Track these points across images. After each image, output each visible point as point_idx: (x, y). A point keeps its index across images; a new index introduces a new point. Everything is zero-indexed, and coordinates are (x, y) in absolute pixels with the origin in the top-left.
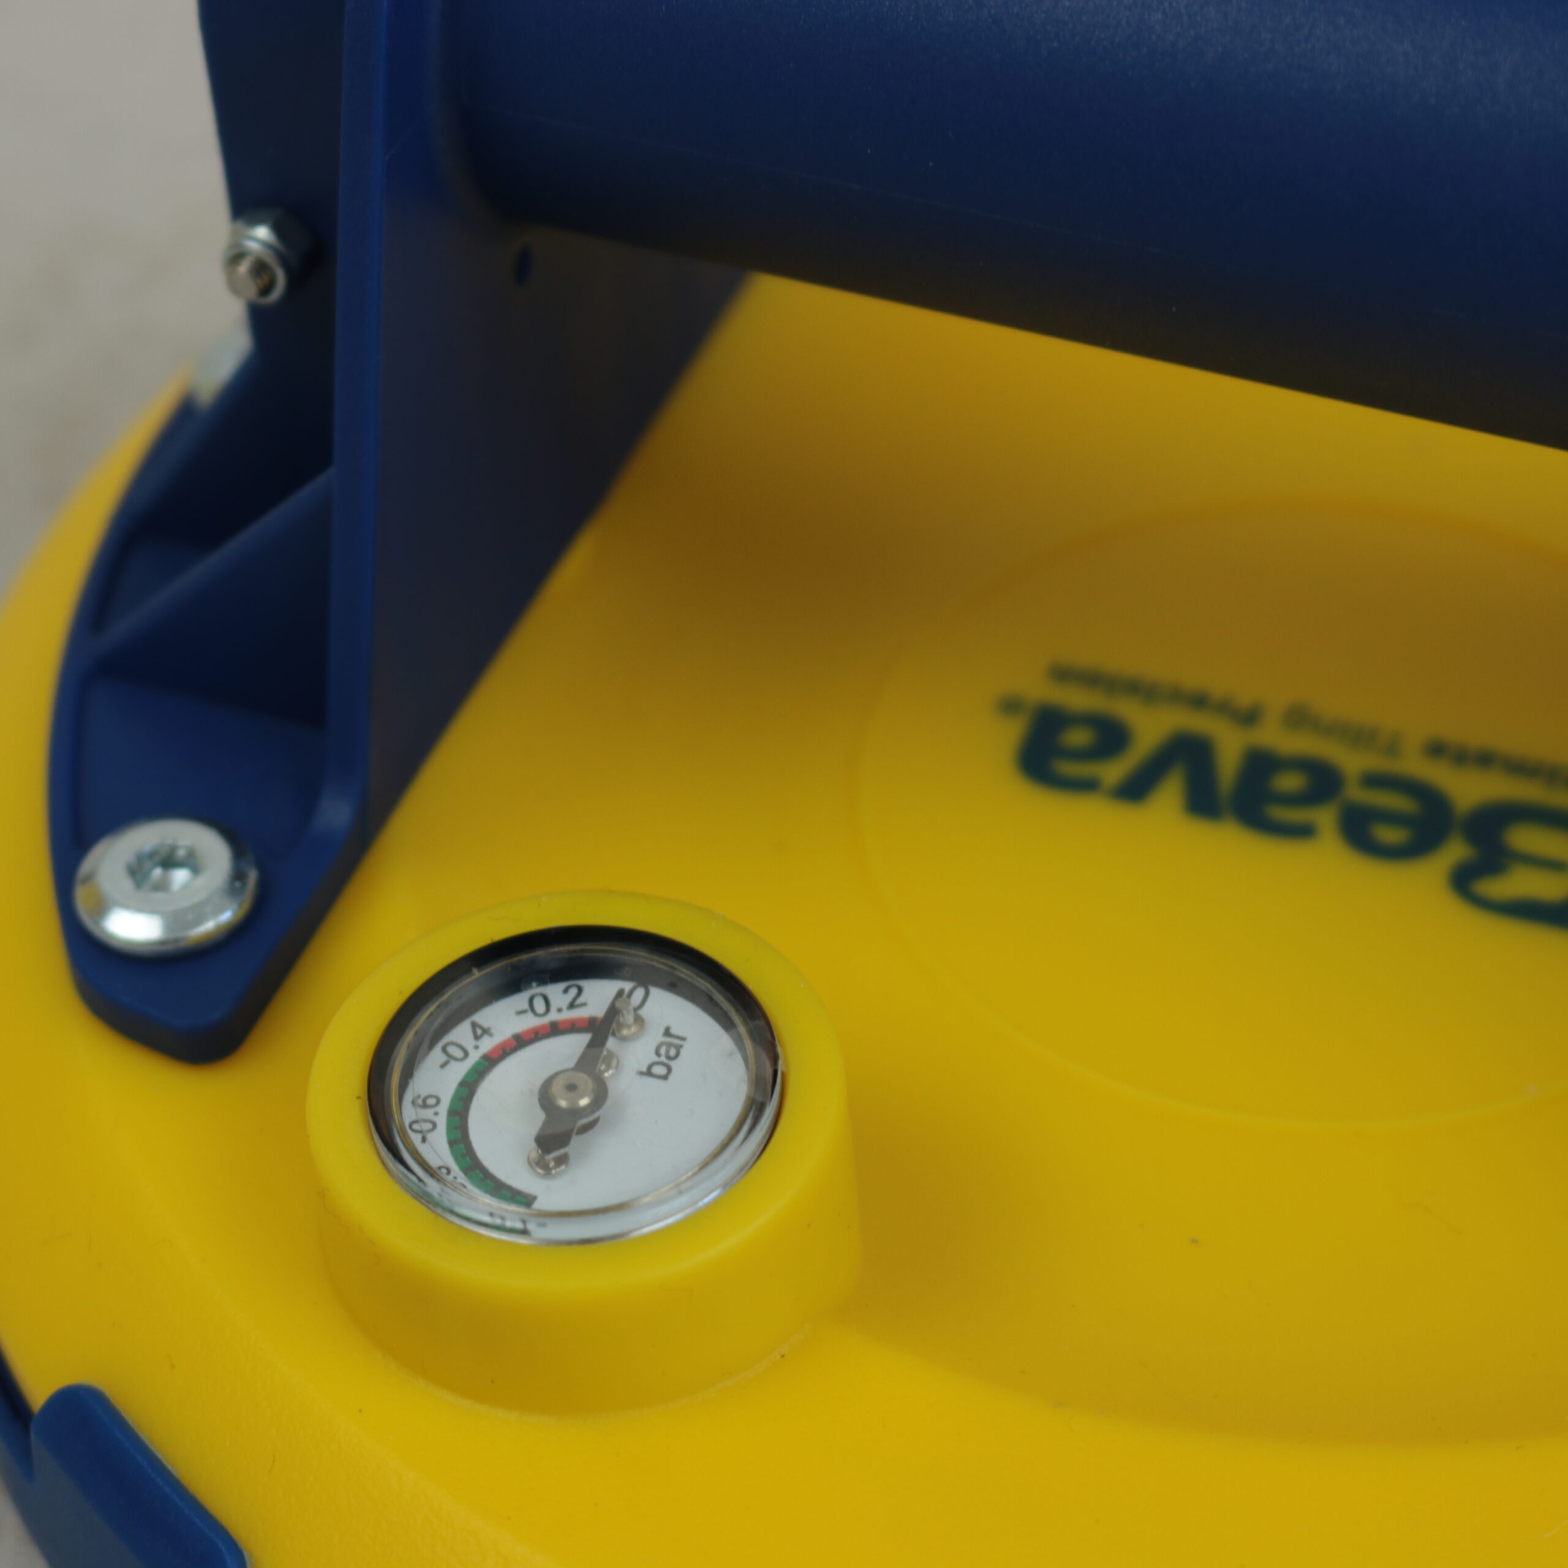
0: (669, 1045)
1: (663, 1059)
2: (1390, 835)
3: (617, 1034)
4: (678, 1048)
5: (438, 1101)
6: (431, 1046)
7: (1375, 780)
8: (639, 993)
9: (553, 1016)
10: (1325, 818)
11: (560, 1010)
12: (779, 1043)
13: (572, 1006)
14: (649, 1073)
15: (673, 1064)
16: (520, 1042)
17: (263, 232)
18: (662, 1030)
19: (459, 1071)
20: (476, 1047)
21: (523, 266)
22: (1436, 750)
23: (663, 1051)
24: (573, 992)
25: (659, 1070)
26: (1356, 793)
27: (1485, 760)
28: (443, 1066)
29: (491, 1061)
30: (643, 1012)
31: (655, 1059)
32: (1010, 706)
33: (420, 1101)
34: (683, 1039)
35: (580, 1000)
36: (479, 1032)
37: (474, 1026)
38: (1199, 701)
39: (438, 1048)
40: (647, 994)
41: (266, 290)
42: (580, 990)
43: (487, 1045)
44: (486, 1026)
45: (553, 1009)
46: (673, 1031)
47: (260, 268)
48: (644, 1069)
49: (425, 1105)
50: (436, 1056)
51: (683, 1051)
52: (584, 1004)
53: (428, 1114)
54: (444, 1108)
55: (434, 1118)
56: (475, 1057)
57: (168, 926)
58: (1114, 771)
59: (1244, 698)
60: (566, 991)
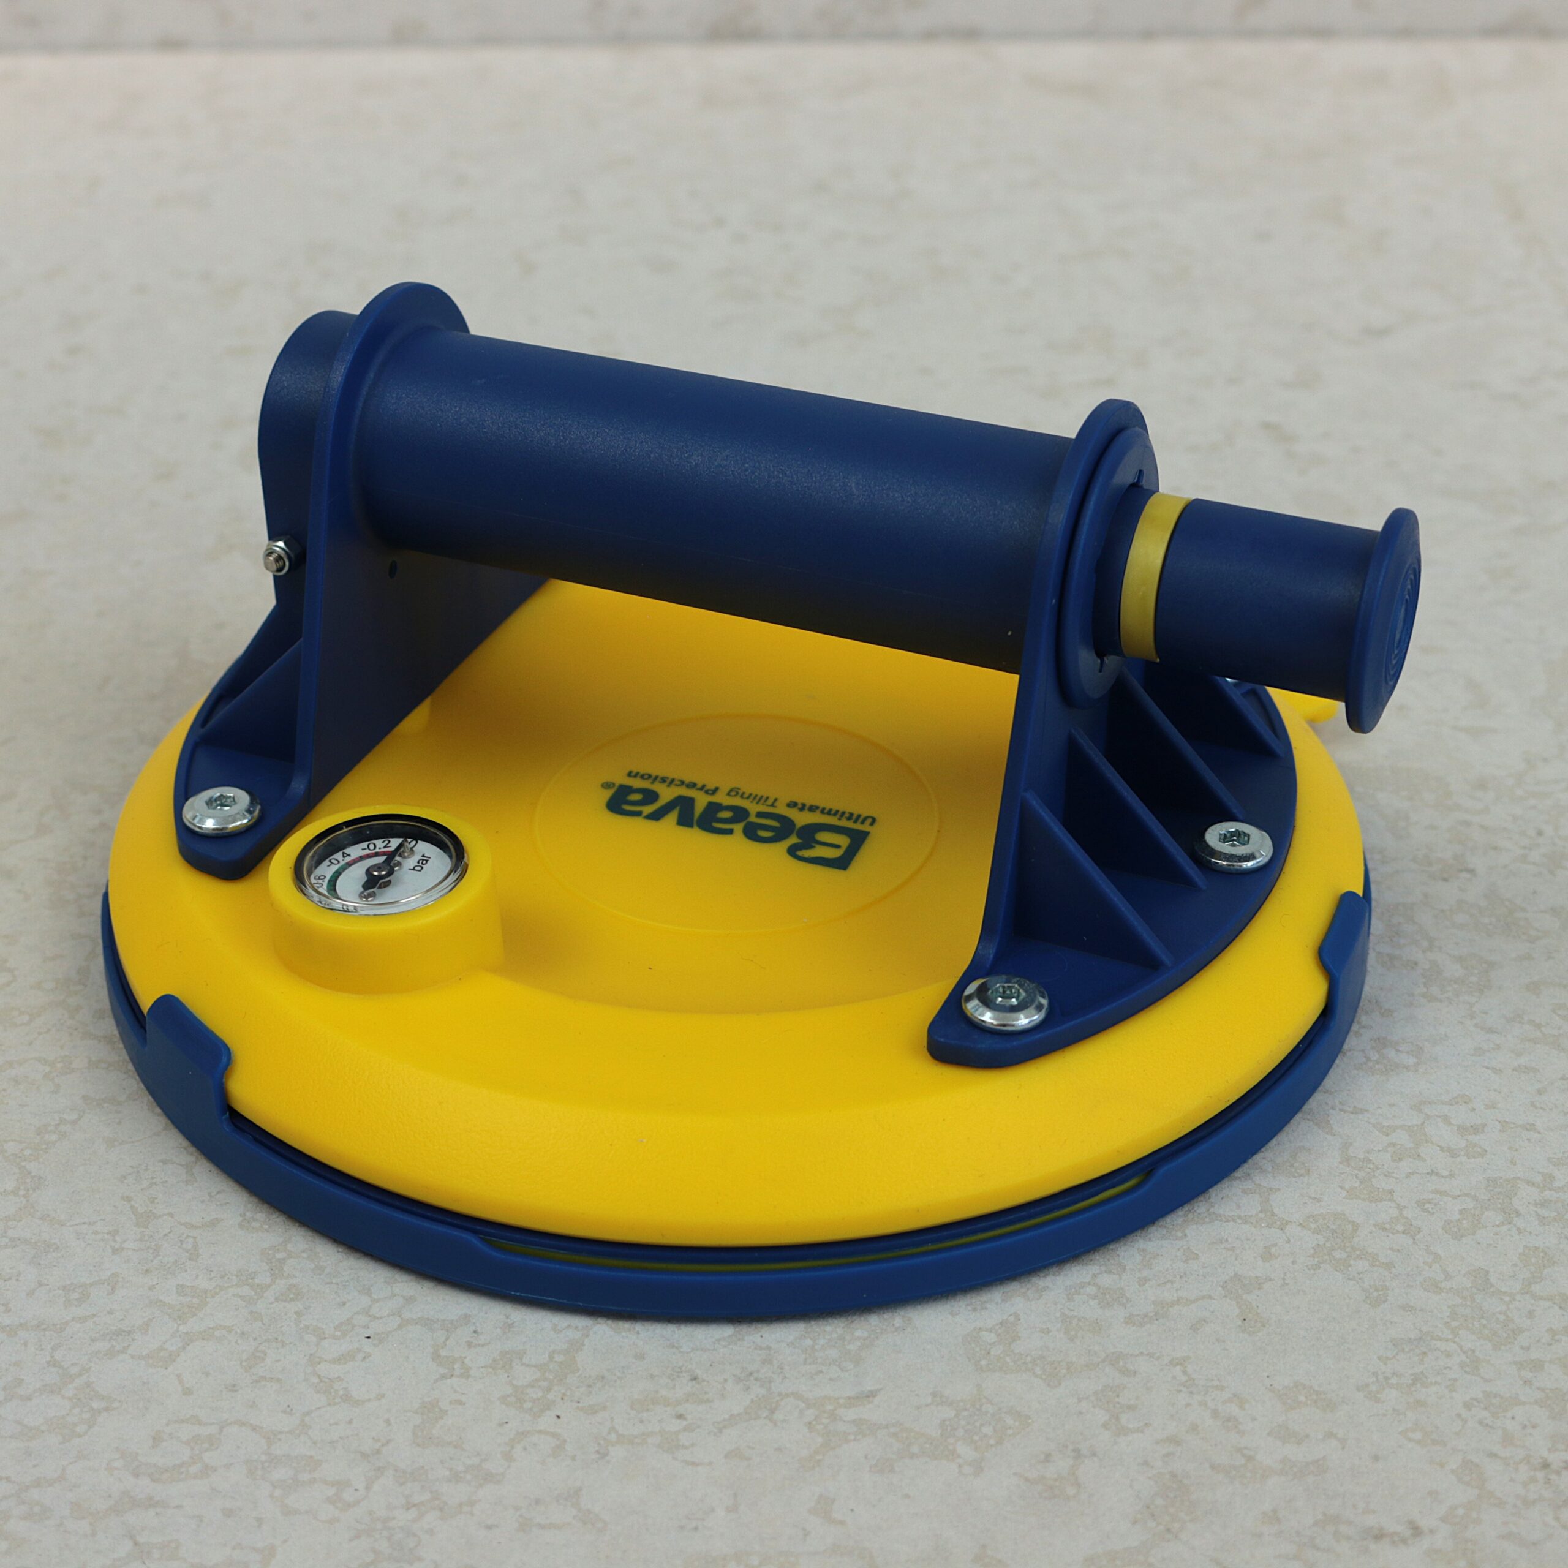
0: (423, 860)
1: (420, 864)
2: (763, 834)
3: (402, 856)
4: (427, 861)
5: (325, 877)
6: (326, 859)
7: (760, 815)
8: (414, 842)
9: (377, 850)
10: (738, 828)
11: (380, 848)
12: (467, 853)
13: (385, 847)
14: (414, 869)
15: (423, 866)
16: (361, 858)
17: (281, 544)
18: (421, 855)
19: (335, 868)
20: (343, 860)
21: (393, 570)
22: (792, 805)
23: (421, 862)
24: (387, 842)
25: (419, 868)
26: (753, 819)
27: (813, 809)
28: (329, 866)
29: (349, 864)
30: (414, 849)
31: (417, 864)
32: (606, 785)
33: (317, 878)
34: (430, 858)
35: (389, 845)
36: (345, 855)
37: (344, 853)
38: (692, 785)
39: (328, 860)
40: (417, 842)
41: (280, 570)
42: (389, 841)
43: (348, 859)
44: (348, 853)
45: (377, 848)
46: (425, 855)
47: (279, 558)
48: (412, 868)
49: (319, 879)
50: (327, 862)
51: (428, 862)
52: (390, 847)
53: (320, 881)
54: (326, 880)
55: (323, 883)
56: (342, 863)
57: (217, 823)
58: (647, 810)
59: (711, 786)
60: (383, 842)
